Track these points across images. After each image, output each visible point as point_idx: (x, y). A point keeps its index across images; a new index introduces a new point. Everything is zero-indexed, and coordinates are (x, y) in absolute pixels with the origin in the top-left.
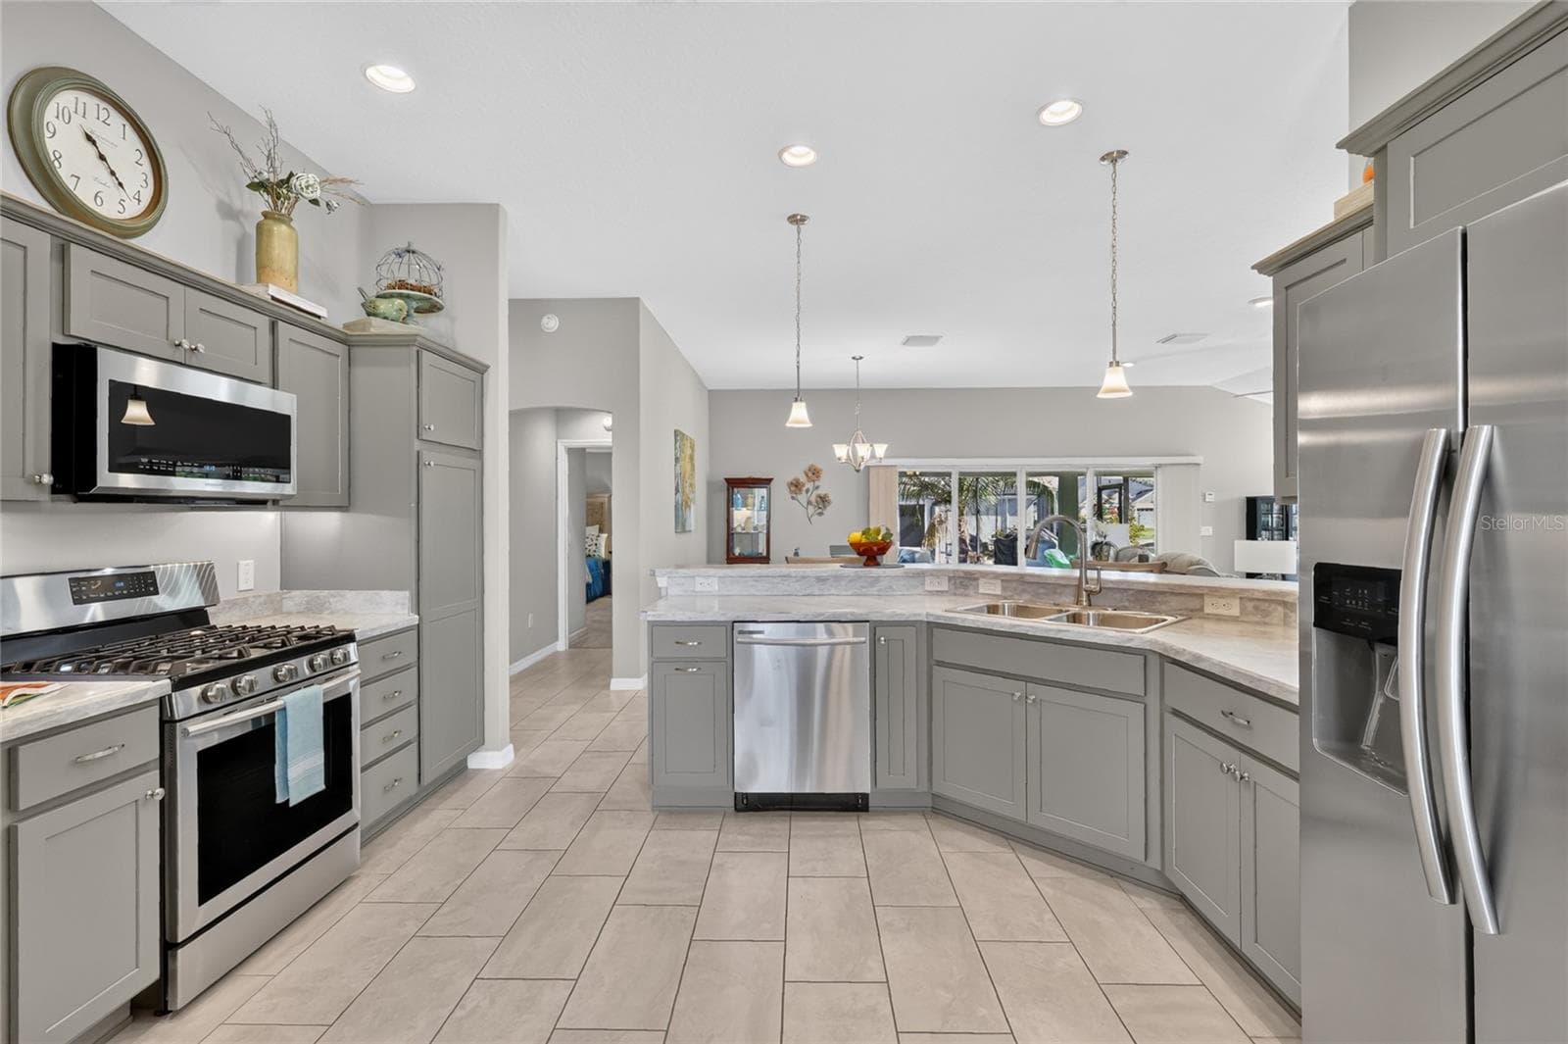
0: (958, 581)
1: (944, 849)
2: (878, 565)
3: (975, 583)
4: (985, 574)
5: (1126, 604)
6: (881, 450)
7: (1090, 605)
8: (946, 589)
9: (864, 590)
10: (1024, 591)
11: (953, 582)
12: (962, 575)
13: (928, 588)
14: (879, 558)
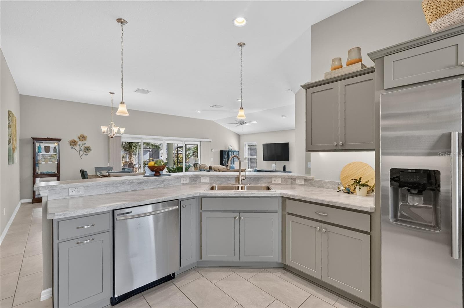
0: (192, 179)
1: (214, 282)
2: (160, 175)
3: (199, 179)
4: (203, 176)
5: (251, 182)
6: (122, 130)
7: (242, 183)
8: (188, 182)
9: (158, 186)
10: (217, 181)
11: (190, 179)
12: (194, 176)
13: (182, 182)
14: (160, 172)
